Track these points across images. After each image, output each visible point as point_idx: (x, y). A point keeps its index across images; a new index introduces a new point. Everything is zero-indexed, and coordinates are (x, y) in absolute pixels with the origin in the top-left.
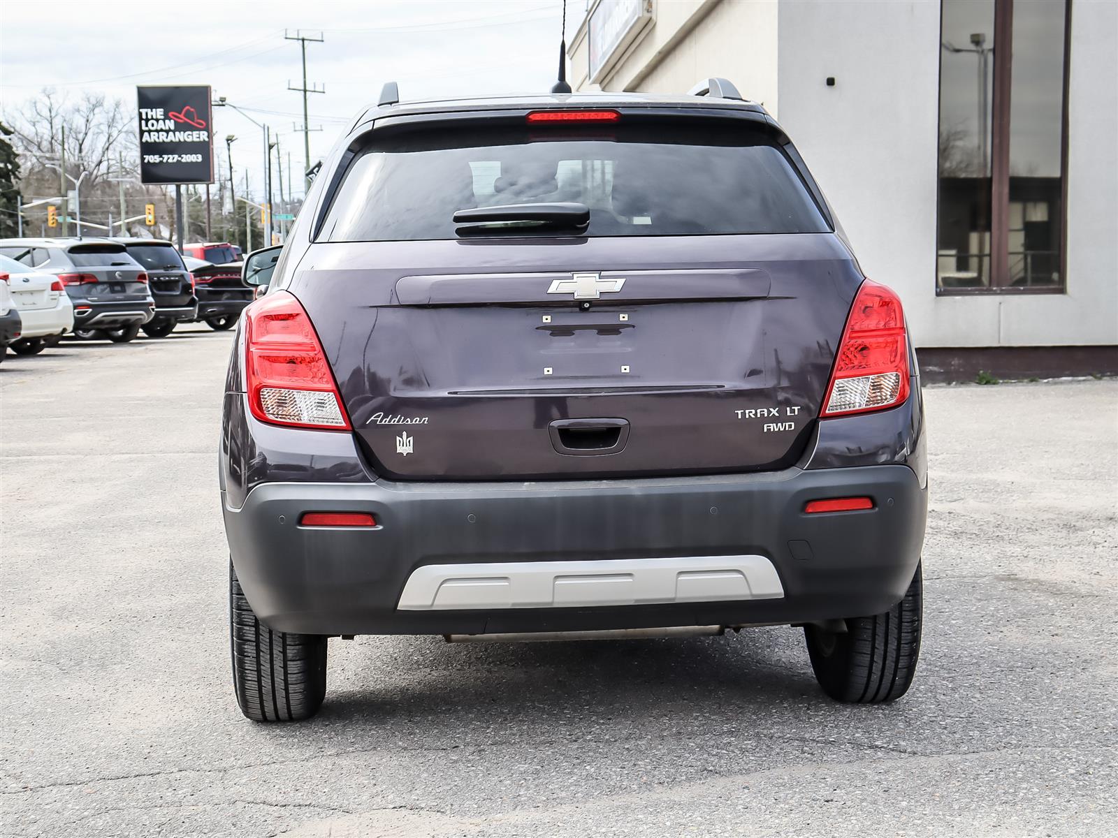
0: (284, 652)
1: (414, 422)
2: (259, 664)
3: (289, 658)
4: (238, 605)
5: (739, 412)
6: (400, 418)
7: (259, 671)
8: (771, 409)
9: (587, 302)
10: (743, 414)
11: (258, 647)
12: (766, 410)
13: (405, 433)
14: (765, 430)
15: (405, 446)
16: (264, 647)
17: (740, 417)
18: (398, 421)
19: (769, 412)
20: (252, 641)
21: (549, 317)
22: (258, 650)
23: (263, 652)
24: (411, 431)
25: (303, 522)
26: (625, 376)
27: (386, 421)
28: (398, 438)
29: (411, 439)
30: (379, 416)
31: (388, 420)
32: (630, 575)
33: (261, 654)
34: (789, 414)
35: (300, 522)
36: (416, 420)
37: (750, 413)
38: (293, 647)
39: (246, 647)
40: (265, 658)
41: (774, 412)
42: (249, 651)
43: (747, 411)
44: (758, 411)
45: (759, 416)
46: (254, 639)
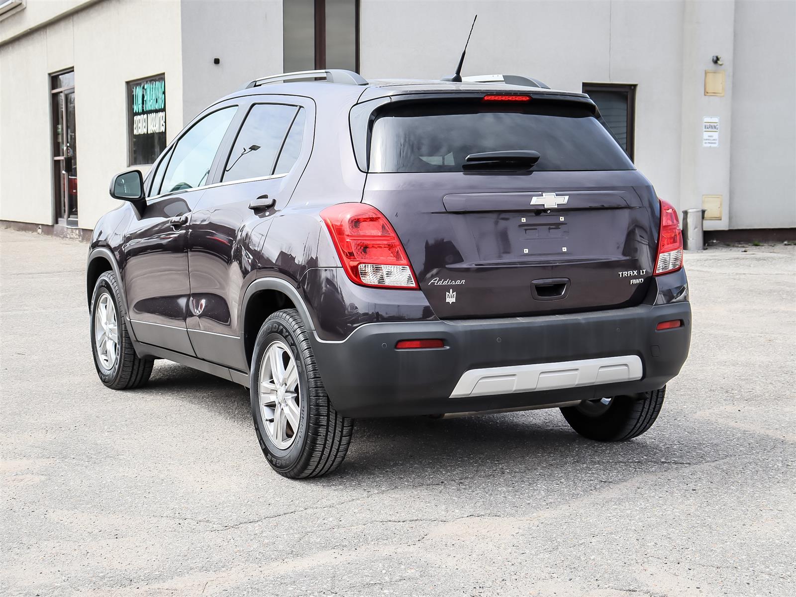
0: (342, 432)
1: (456, 283)
2: (326, 440)
3: (343, 435)
4: (317, 403)
5: (621, 273)
6: (449, 281)
7: (325, 445)
8: (634, 271)
9: (549, 210)
10: (622, 274)
11: (327, 429)
12: (632, 272)
13: (451, 290)
14: (631, 283)
15: (451, 298)
16: (331, 429)
17: (621, 276)
18: (447, 283)
19: (633, 273)
20: (324, 426)
21: (525, 219)
22: (327, 431)
23: (330, 432)
24: (455, 288)
25: (398, 347)
26: (564, 253)
27: (440, 283)
28: (447, 293)
29: (455, 293)
30: (436, 280)
31: (441, 282)
32: (577, 369)
33: (329, 433)
34: (641, 274)
35: (396, 347)
36: (458, 282)
37: (625, 274)
38: (347, 428)
39: (320, 429)
40: (331, 435)
41: (635, 272)
42: (322, 432)
43: (624, 273)
44: (629, 272)
45: (629, 275)
46: (325, 424)
